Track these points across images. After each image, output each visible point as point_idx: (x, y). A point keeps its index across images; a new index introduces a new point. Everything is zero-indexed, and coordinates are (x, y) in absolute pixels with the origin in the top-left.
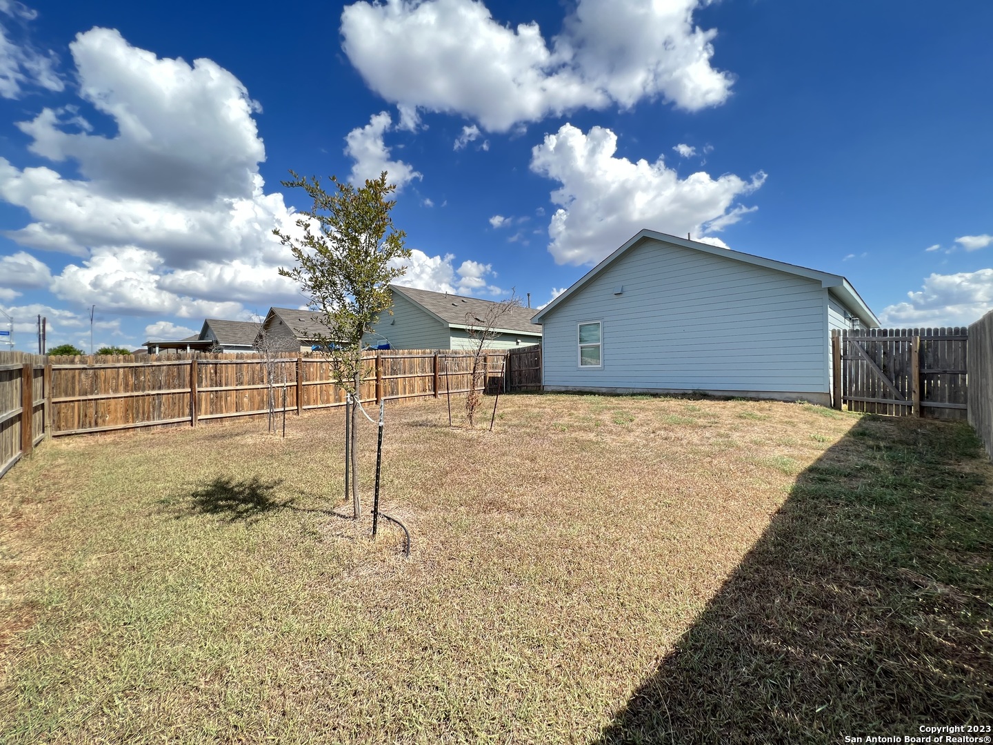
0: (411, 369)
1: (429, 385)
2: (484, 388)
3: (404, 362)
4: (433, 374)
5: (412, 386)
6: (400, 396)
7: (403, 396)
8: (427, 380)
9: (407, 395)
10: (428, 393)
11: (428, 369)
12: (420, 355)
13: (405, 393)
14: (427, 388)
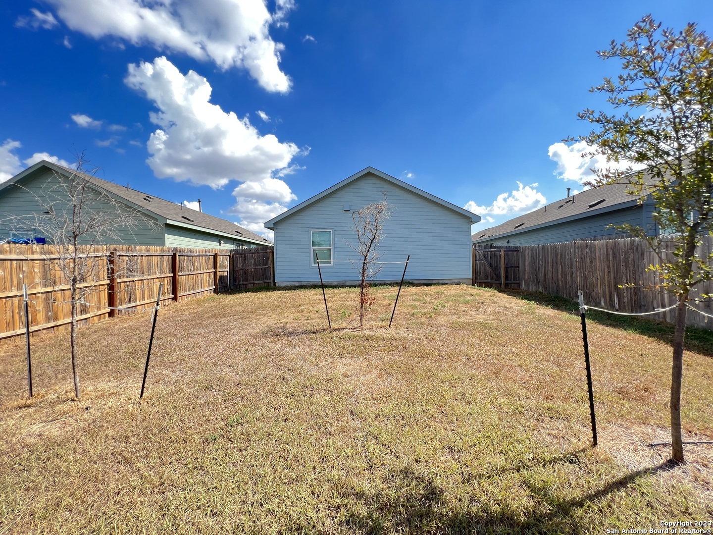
0: (149, 269)
1: (168, 287)
2: (214, 287)
3: (142, 261)
4: (172, 275)
5: (150, 289)
6: (138, 303)
7: (142, 303)
8: (166, 282)
9: (146, 301)
10: (167, 296)
11: (167, 270)
12: (158, 253)
13: (143, 299)
14: (166, 291)
